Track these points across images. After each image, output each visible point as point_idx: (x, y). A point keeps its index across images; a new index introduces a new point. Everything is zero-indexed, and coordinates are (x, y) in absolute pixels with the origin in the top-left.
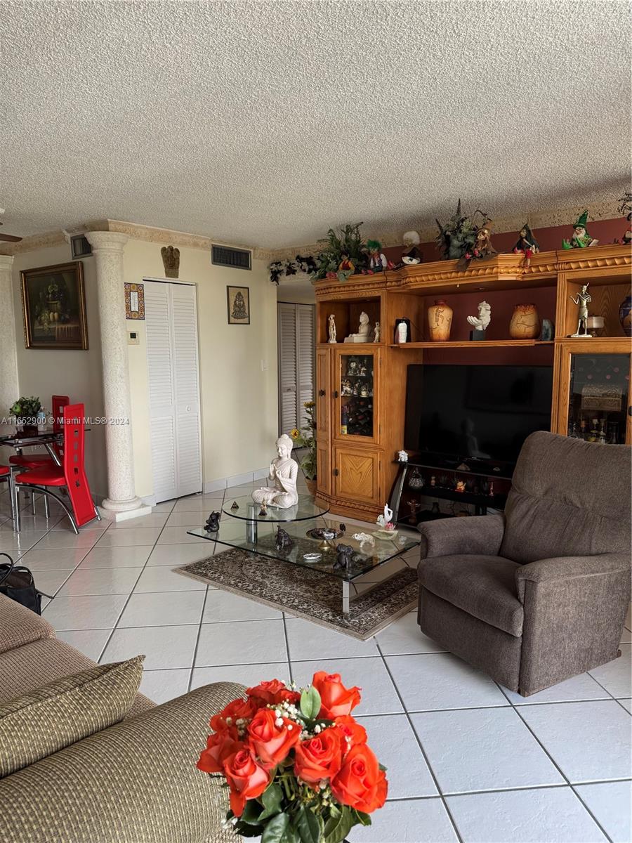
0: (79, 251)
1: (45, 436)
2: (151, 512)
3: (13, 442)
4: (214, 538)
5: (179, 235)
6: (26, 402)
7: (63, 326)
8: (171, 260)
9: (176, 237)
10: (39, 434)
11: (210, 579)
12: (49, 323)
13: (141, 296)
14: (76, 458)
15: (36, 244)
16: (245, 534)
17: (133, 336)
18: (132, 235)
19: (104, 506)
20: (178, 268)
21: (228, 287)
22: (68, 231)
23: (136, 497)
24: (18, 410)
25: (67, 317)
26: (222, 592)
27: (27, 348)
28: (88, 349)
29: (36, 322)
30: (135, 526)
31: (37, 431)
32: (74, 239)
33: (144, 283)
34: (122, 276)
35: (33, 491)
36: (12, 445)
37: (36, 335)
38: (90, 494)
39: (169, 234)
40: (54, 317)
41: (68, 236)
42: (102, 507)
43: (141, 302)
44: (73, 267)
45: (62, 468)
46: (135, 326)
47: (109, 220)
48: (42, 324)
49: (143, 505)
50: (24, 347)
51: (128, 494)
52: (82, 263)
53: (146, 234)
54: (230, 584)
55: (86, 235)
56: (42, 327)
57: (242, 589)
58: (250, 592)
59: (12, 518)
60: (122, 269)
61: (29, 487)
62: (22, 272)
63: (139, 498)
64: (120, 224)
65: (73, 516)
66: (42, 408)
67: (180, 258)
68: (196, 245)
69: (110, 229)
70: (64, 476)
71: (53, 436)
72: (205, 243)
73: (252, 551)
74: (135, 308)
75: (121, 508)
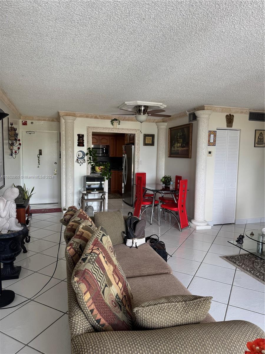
0: (191, 119)
1: (172, 191)
2: (211, 228)
3: (161, 192)
4: (240, 246)
5: (234, 109)
6: (167, 177)
7: (182, 149)
8: (230, 120)
9: (233, 110)
10: (170, 190)
11: (237, 265)
12: (177, 147)
13: (215, 136)
14: (183, 201)
15: (176, 117)
16: (256, 248)
17: (210, 153)
18: (214, 111)
19: (192, 222)
20: (233, 123)
21: (256, 130)
22: (188, 111)
23: (205, 220)
24: (163, 180)
25: (184, 145)
26: (243, 273)
27: (169, 157)
28: (191, 158)
29: (173, 147)
30: (204, 233)
31: (170, 189)
32: (190, 115)
33: (217, 130)
34: (208, 128)
35: (166, 211)
36: (160, 193)
37: (172, 152)
38: (187, 216)
39: (230, 109)
40: (179, 145)
41: (188, 113)
42: (191, 222)
43: (215, 139)
44: (188, 126)
45: (177, 204)
46: (211, 148)
47: (205, 105)
48: (175, 148)
49: (208, 225)
50: (168, 156)
51: (202, 219)
52: (192, 124)
53: (220, 110)
54: (247, 270)
55: (195, 113)
56: (174, 149)
57: (253, 274)
58: (258, 277)
59: (158, 220)
60: (208, 125)
61: (165, 210)
62: (169, 128)
63: (206, 222)
64: (209, 106)
65: (180, 224)
66: (172, 180)
67: (234, 119)
68: (242, 112)
69: (205, 109)
70: (178, 207)
71: (175, 191)
72: (246, 111)
73: (259, 257)
74: (212, 141)
75: (198, 224)
